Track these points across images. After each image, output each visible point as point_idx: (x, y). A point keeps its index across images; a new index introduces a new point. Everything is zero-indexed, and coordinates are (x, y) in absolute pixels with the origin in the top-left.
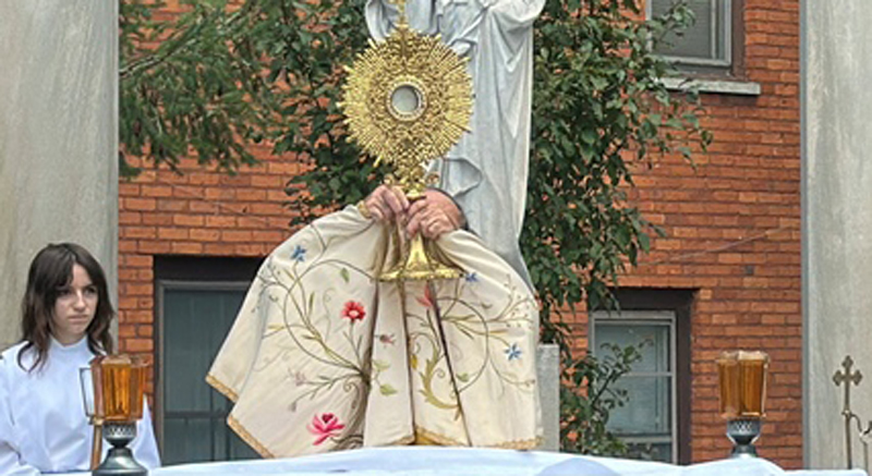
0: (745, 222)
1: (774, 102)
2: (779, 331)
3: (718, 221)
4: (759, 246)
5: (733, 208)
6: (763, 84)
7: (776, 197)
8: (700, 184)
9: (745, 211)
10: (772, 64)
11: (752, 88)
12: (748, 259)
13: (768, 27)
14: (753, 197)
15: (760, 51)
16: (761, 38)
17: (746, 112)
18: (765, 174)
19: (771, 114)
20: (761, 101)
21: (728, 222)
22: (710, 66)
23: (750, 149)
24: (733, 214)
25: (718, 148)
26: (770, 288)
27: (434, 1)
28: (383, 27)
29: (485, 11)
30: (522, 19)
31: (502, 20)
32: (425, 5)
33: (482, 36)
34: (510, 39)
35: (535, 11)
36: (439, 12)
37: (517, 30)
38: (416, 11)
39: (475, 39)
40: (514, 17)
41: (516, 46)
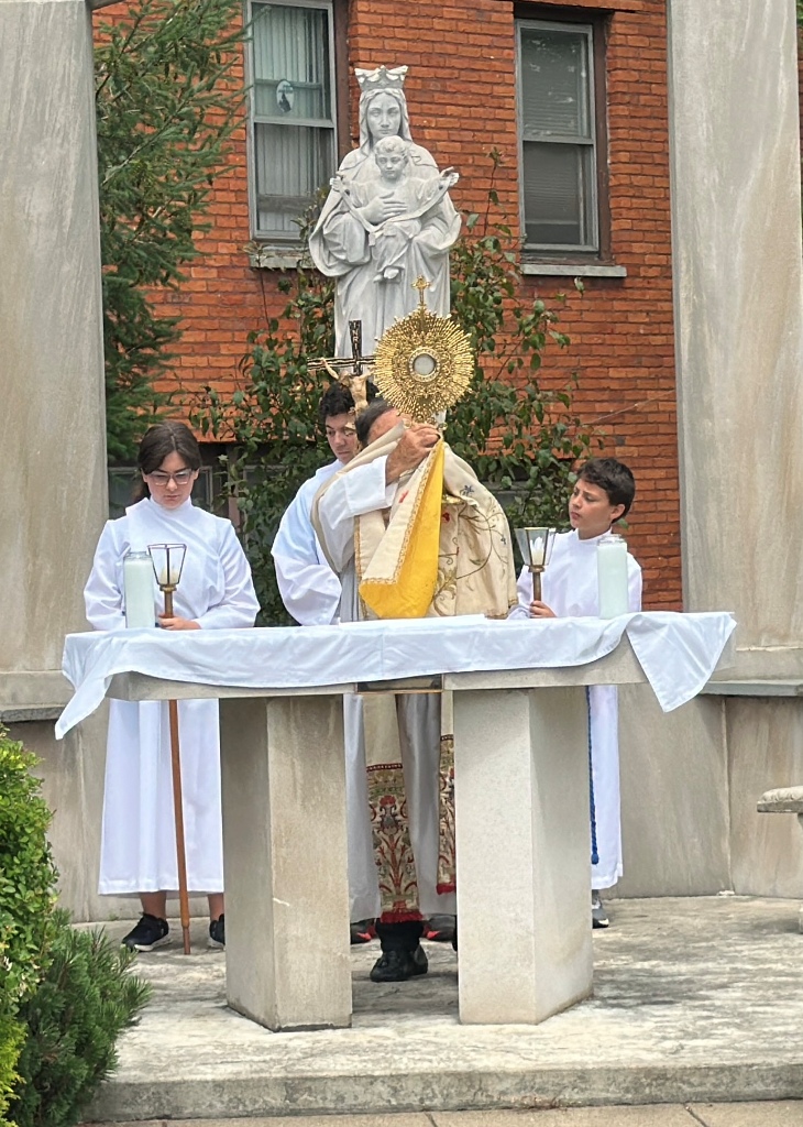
0: (616, 396)
1: (638, 282)
2: (650, 496)
3: (591, 396)
4: (629, 418)
5: (605, 383)
6: (628, 266)
7: (643, 372)
8: (573, 361)
9: (614, 385)
10: (636, 248)
11: (620, 271)
12: (619, 430)
13: (633, 214)
14: (622, 373)
15: (626, 236)
16: (626, 224)
17: (613, 294)
18: (633, 351)
19: (637, 294)
20: (628, 283)
21: (599, 396)
22: (581, 252)
23: (619, 328)
24: (604, 389)
25: (589, 328)
26: (640, 457)
27: (367, 233)
28: (325, 256)
29: (410, 241)
30: (440, 248)
31: (425, 249)
32: (360, 237)
33: (409, 261)
34: (430, 262)
35: (451, 240)
36: (371, 243)
37: (438, 256)
38: (352, 243)
39: (403, 266)
40: (435, 246)
41: (435, 269)
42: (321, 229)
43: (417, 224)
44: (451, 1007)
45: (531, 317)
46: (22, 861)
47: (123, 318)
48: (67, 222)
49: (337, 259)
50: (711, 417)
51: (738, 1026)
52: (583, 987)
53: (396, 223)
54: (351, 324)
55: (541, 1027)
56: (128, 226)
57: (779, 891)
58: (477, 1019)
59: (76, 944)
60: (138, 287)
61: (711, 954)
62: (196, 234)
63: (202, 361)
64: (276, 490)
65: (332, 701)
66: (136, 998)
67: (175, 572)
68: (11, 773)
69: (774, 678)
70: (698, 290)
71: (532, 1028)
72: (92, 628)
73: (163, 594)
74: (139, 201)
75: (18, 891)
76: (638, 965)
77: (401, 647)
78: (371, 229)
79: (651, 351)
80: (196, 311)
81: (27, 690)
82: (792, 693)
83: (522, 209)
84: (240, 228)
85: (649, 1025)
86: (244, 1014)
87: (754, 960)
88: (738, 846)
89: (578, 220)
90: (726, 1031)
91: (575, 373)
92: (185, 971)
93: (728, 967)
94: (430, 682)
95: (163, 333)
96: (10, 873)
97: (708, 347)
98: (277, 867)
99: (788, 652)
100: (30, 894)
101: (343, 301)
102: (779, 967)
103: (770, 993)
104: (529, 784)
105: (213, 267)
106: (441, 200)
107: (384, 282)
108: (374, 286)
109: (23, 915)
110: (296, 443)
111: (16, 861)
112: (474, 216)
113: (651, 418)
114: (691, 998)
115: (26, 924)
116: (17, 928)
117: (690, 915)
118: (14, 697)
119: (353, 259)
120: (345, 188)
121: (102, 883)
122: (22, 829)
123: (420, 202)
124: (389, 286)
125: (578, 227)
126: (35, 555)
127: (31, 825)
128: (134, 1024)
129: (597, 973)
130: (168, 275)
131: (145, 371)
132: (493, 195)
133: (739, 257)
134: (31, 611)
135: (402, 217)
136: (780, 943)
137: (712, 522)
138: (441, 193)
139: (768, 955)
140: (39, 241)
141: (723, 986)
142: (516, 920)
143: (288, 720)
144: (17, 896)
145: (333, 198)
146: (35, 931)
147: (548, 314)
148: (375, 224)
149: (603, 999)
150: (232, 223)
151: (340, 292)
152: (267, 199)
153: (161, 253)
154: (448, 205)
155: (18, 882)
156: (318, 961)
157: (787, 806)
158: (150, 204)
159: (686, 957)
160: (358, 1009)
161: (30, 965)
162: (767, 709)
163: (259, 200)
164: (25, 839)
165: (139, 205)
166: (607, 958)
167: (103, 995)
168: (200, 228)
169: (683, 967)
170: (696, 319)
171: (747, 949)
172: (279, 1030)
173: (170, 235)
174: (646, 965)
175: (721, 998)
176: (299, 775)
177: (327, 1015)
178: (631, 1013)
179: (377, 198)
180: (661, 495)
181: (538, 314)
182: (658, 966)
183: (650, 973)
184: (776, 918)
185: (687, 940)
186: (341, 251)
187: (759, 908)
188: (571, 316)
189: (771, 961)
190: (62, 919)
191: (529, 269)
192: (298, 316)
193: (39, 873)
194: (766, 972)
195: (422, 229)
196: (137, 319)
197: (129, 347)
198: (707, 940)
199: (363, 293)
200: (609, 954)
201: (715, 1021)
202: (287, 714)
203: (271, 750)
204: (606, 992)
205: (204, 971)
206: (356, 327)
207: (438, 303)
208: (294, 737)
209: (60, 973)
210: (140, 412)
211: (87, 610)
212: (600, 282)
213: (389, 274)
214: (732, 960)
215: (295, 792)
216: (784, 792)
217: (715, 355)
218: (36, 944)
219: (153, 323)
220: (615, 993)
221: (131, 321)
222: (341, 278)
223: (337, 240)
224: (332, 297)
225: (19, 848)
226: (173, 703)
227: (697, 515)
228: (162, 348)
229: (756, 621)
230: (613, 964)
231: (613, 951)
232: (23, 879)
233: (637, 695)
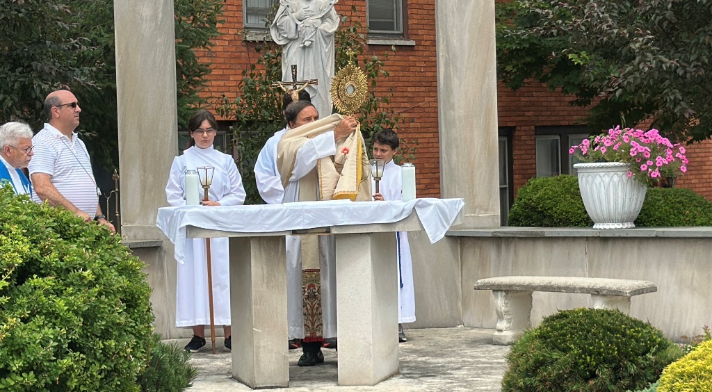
0: (411, 100)
1: (421, 48)
2: (425, 145)
3: (399, 100)
4: (416, 110)
5: (405, 94)
6: (416, 40)
7: (423, 89)
8: (391, 84)
9: (410, 95)
10: (420, 32)
11: (412, 43)
12: (412, 115)
13: (418, 17)
14: (413, 89)
15: (415, 27)
16: (416, 21)
17: (410, 53)
18: (418, 79)
19: (420, 53)
20: (416, 48)
21: (402, 100)
22: (394, 34)
23: (412, 69)
24: (405, 97)
25: (398, 68)
26: (421, 128)
27: (297, 25)
28: (278, 36)
29: (316, 28)
30: (330, 31)
31: (323, 32)
32: (294, 27)
33: (316, 38)
34: (326, 39)
35: (335, 28)
36: (299, 29)
37: (329, 36)
38: (290, 29)
39: (313, 40)
40: (328, 31)
41: (328, 42)
42: (276, 23)
43: (320, 21)
44: (334, 378)
45: (371, 63)
46: (138, 311)
47: (185, 63)
48: (160, 19)
49: (283, 37)
50: (454, 110)
51: (465, 387)
52: (394, 369)
53: (310, 21)
54: (292, 66)
55: (376, 387)
56: (187, 21)
57: (484, 324)
58: (347, 383)
59: (164, 349)
60: (192, 49)
61: (453, 354)
62: (218, 25)
63: (221, 83)
64: (255, 142)
65: (280, 239)
66: (190, 374)
67: (209, 179)
68: (133, 271)
69: (482, 228)
70: (448, 51)
71: (371, 387)
72: (170, 205)
73: (203, 190)
74: (192, 10)
75: (137, 325)
76: (420, 359)
77: (312, 214)
78: (299, 23)
79: (427, 79)
80: (220, 60)
81: (141, 233)
82: (490, 235)
83: (367, 14)
84: (239, 23)
85: (424, 386)
86: (240, 381)
87: (472, 357)
88: (465, 305)
89: (393, 19)
90: (460, 389)
91: (391, 90)
92: (213, 361)
93: (461, 360)
94: (325, 230)
95: (204, 70)
96: (133, 317)
97: (452, 77)
98: (255, 313)
99: (488, 217)
100: (142, 326)
101: (286, 56)
102: (484, 360)
103: (480, 372)
104: (370, 277)
105: (225, 40)
106: (331, 10)
107: (304, 47)
108: (300, 49)
109: (139, 336)
110: (264, 121)
111: (136, 311)
112: (345, 17)
113: (427, 110)
114: (443, 374)
115: (140, 340)
116: (136, 342)
117: (444, 336)
118: (135, 237)
119: (290, 36)
120: (287, 4)
121: (177, 322)
122: (139, 296)
123: (321, 11)
124: (307, 49)
125: (393, 23)
126: (145, 172)
127: (143, 295)
128: (190, 386)
129: (401, 362)
130: (205, 44)
131: (195, 87)
132: (353, 7)
133: (467, 37)
134: (143, 197)
135: (313, 18)
136: (484, 349)
137: (454, 158)
138: (330, 7)
139: (479, 354)
140: (146, 28)
141: (459, 368)
142: (364, 339)
143: (260, 247)
144: (136, 327)
145: (281, 9)
146: (144, 343)
147: (380, 62)
148: (301, 21)
149: (403, 374)
150: (235, 20)
151: (284, 52)
152: (251, 9)
153: (201, 33)
154: (333, 12)
155: (136, 321)
156: (274, 357)
157: (487, 286)
158: (197, 12)
159: (442, 355)
160: (292, 379)
161: (142, 359)
162: (479, 242)
163: (247, 10)
164: (140, 301)
165: (192, 12)
166: (405, 356)
167: (176, 372)
168: (220, 22)
169: (440, 360)
170: (447, 65)
171: (469, 352)
172: (256, 388)
173: (207, 25)
174: (423, 359)
175: (457, 374)
176: (265, 272)
177: (278, 382)
178: (416, 381)
179: (301, 9)
180: (430, 145)
181: (375, 62)
182: (429, 359)
183: (425, 363)
184: (482, 338)
185: (443, 347)
186: (285, 33)
187: (475, 333)
188: (390, 63)
189: (479, 357)
190: (157, 338)
191: (371, 42)
192: (264, 63)
193: (146, 317)
194: (479, 362)
195: (322, 23)
196: (191, 64)
197: (187, 76)
198: (451, 347)
199: (295, 52)
200: (406, 354)
201: (455, 384)
202: (260, 245)
203: (252, 260)
204: (405, 371)
205: (221, 362)
206: (294, 67)
207: (329, 57)
208: (263, 255)
209: (156, 363)
210: (193, 106)
211: (168, 197)
212: (403, 48)
213: (307, 44)
214: (462, 357)
215: (263, 280)
216: (486, 280)
217: (455, 82)
218: (145, 349)
219: (199, 66)
220: (409, 372)
221: (189, 64)
222: (285, 46)
223: (283, 28)
224: (280, 54)
225: (137, 305)
226: (208, 240)
227: (447, 154)
228: (203, 77)
229: (474, 203)
230: (408, 359)
231: (408, 352)
232: (139, 319)
233: (419, 237)
